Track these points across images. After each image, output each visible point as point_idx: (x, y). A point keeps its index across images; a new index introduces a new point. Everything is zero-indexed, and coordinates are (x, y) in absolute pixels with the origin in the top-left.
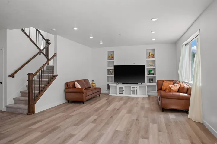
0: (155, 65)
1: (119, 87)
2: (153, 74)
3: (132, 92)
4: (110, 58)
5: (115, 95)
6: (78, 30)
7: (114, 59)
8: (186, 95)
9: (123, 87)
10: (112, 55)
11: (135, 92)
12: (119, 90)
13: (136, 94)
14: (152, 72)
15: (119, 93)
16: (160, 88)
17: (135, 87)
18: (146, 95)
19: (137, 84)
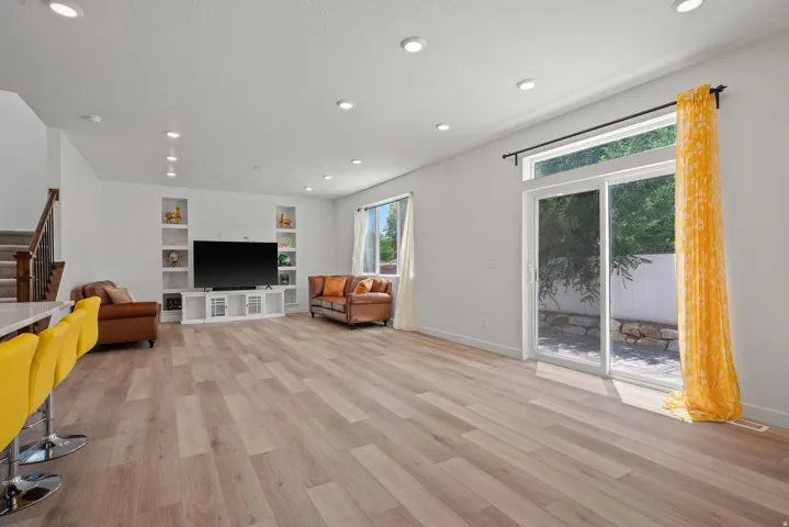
0: (294, 245)
1: (213, 300)
2: (289, 265)
3: (247, 309)
4: (169, 219)
5: (200, 321)
6: (178, 138)
7: (187, 223)
8: (386, 295)
9: (223, 299)
10: (178, 209)
11: (255, 308)
12: (213, 307)
13: (259, 312)
14: (288, 260)
15: (213, 315)
16: (318, 291)
17: (257, 295)
18: (279, 311)
19: (254, 288)
